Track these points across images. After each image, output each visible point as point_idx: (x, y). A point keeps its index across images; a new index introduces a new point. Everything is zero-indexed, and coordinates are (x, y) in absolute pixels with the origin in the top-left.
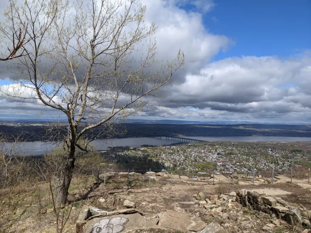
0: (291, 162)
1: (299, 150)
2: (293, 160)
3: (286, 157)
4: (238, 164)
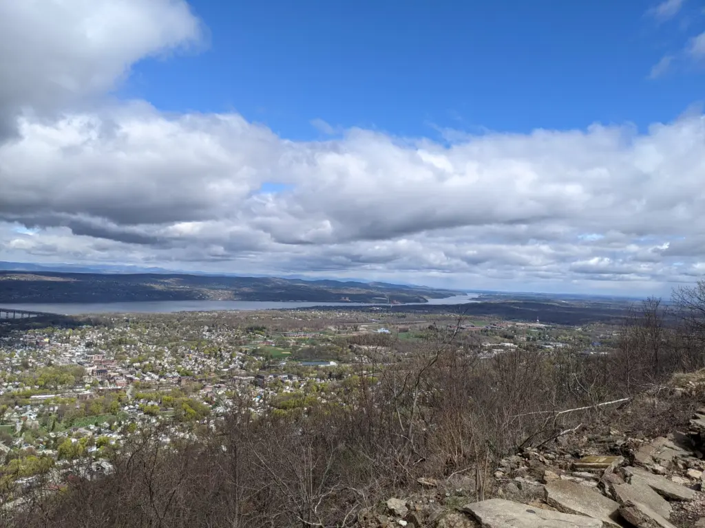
0: (246, 352)
1: (261, 326)
2: (248, 348)
3: (236, 343)
4: (137, 364)
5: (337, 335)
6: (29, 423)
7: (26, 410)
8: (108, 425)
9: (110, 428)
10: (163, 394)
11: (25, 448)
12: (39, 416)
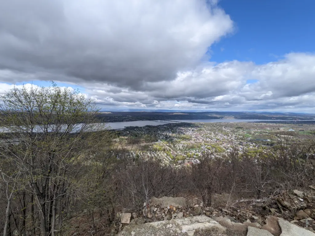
0: (236, 134)
1: (241, 127)
2: (237, 133)
3: (233, 132)
4: (205, 136)
5: (270, 131)
6: (180, 148)
7: (179, 145)
8: (198, 151)
9: (198, 152)
10: (212, 144)
11: (180, 154)
12: (182, 147)
